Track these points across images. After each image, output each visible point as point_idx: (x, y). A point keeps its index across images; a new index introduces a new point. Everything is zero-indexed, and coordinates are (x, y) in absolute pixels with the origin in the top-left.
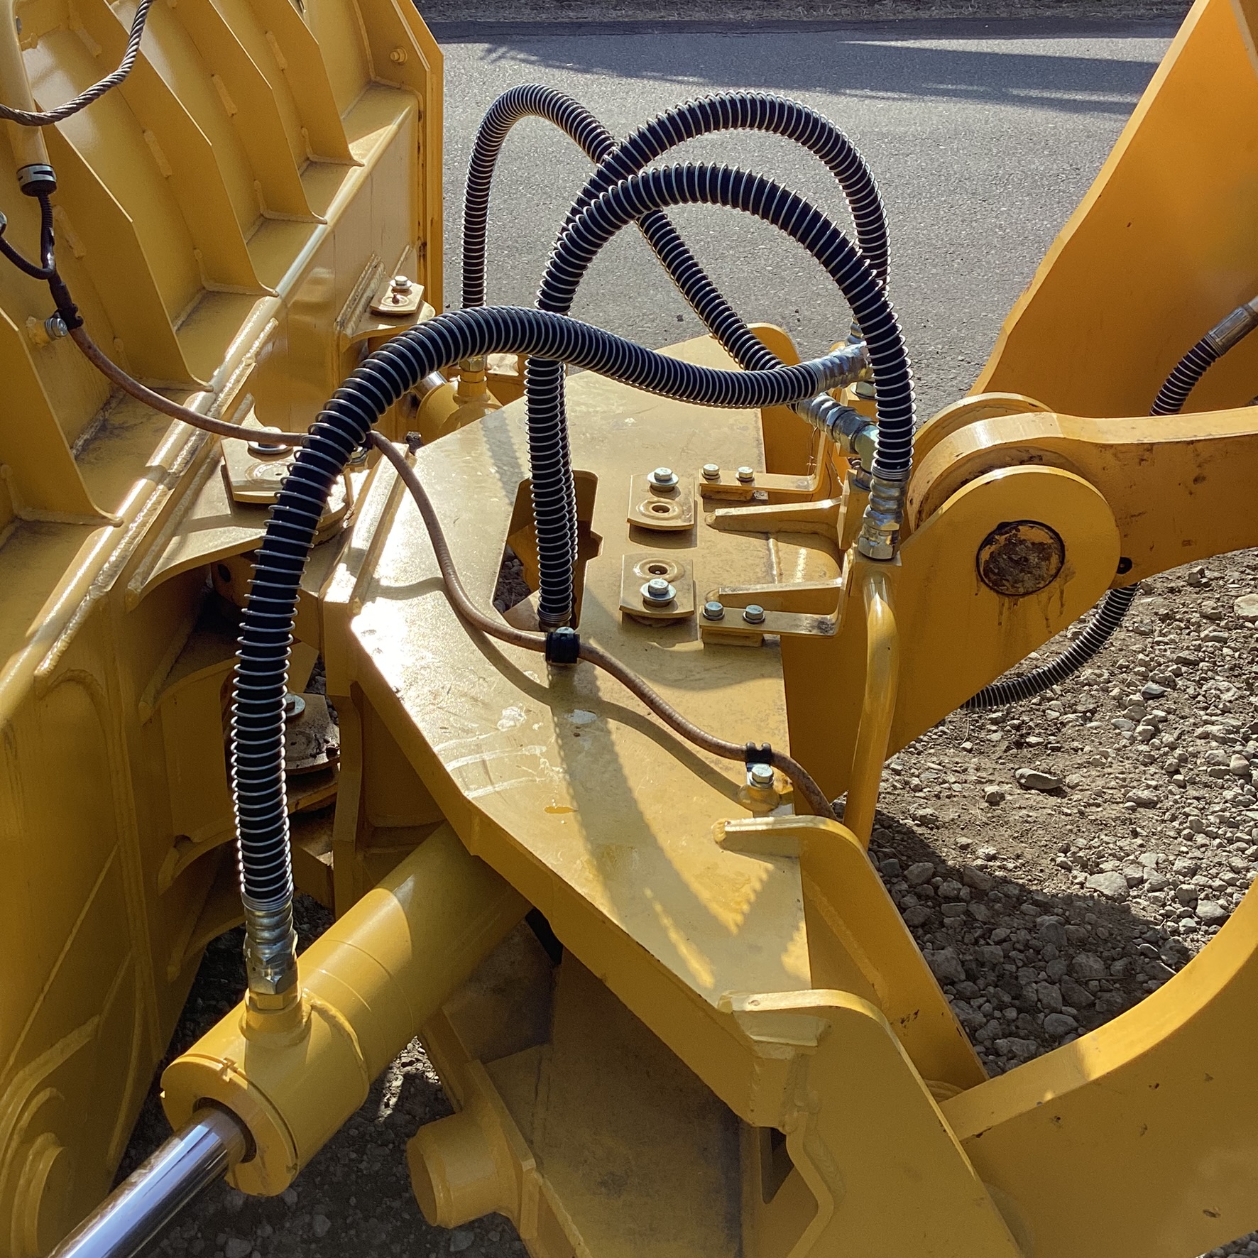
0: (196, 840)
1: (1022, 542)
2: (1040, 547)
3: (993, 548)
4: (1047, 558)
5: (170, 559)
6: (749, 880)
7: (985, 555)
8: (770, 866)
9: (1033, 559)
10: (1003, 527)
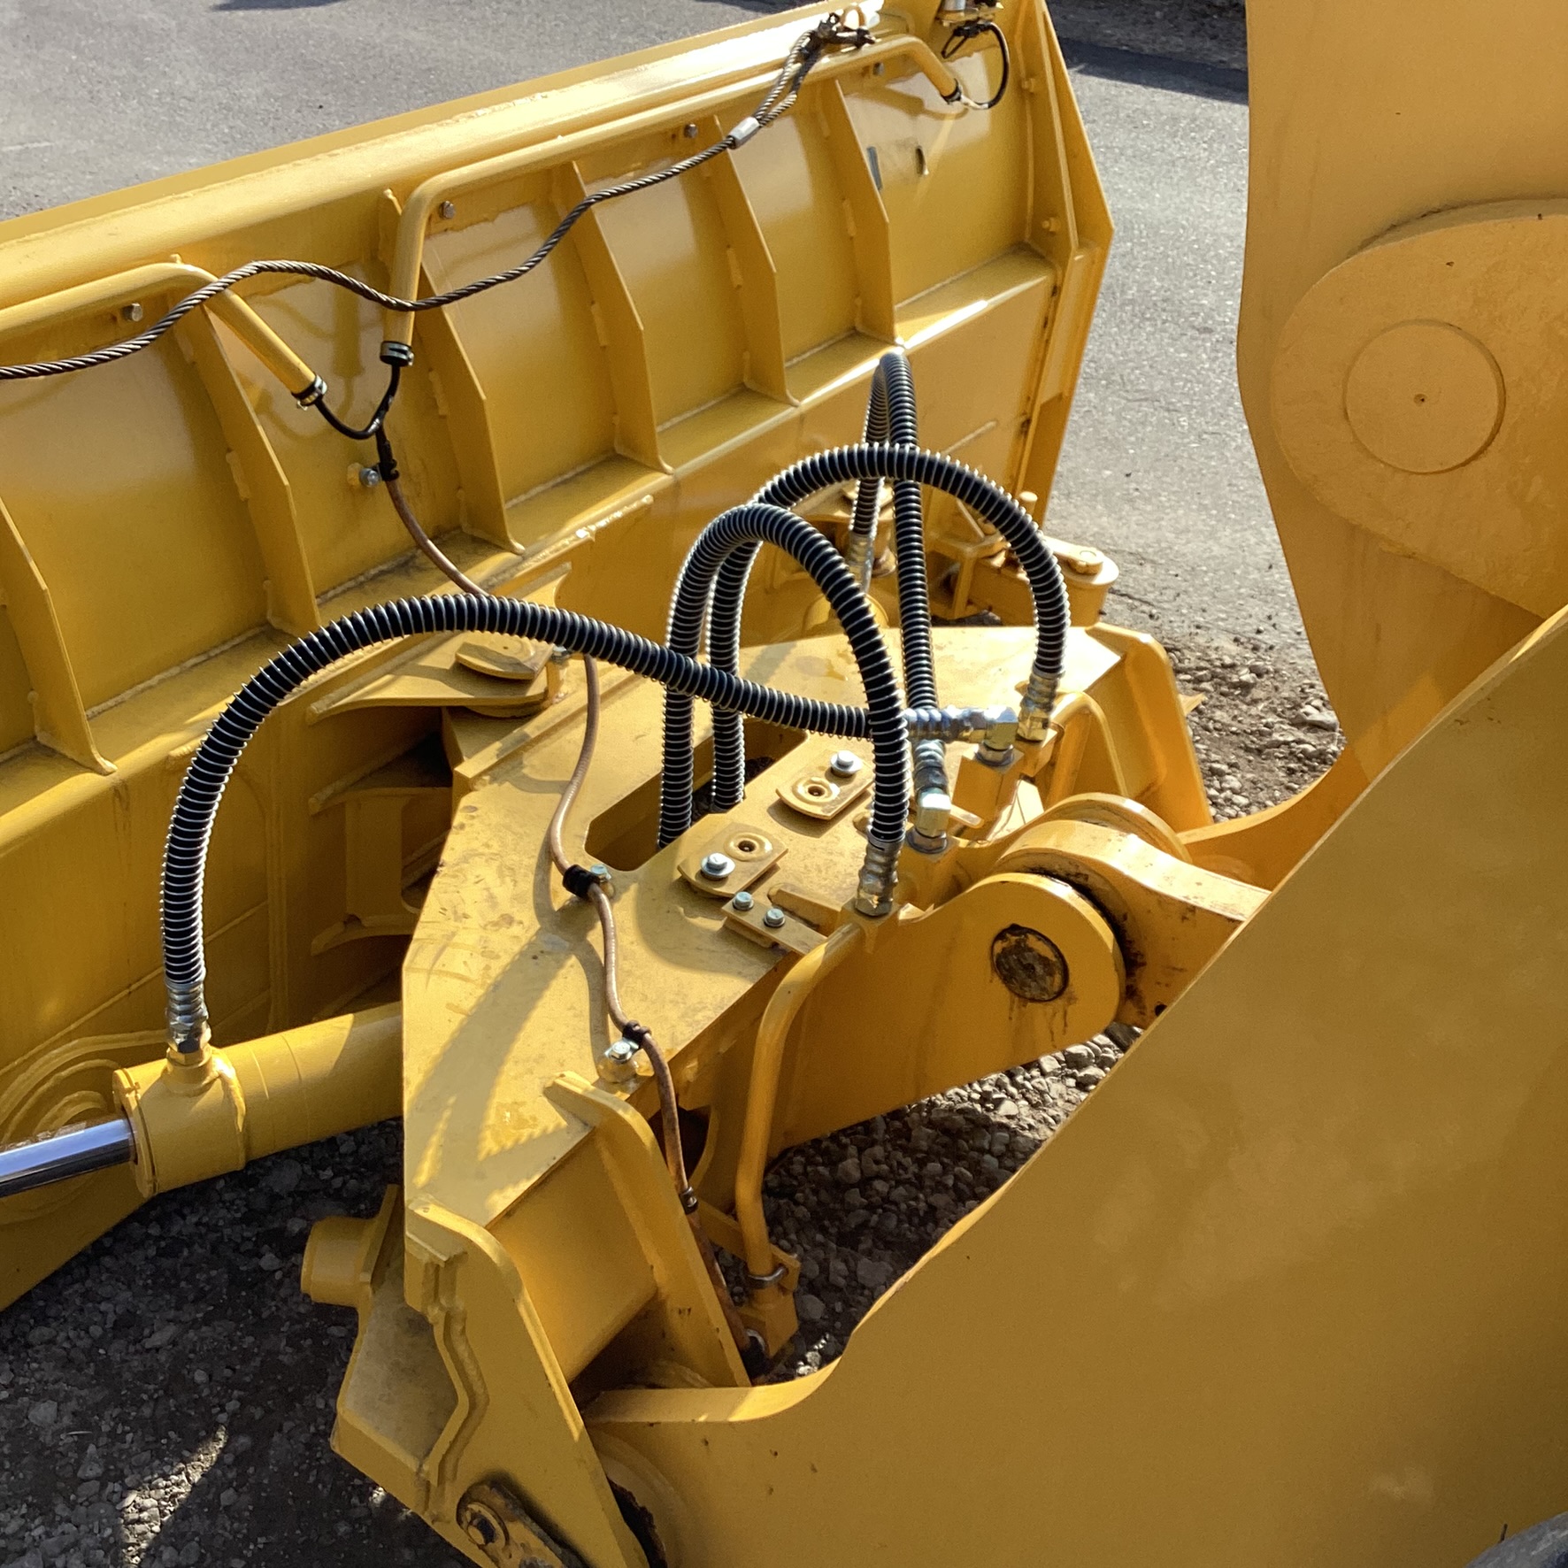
0: (365, 923)
1: (1031, 950)
2: (1044, 961)
3: (1005, 945)
4: (1051, 974)
5: (368, 693)
6: (535, 1126)
7: (999, 947)
8: (564, 1123)
9: (1039, 969)
10: (1014, 929)
